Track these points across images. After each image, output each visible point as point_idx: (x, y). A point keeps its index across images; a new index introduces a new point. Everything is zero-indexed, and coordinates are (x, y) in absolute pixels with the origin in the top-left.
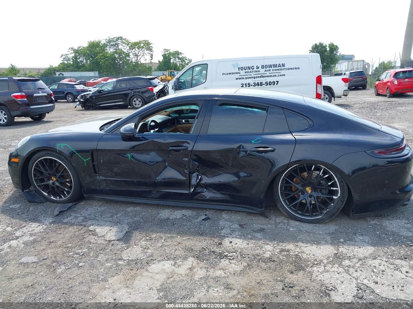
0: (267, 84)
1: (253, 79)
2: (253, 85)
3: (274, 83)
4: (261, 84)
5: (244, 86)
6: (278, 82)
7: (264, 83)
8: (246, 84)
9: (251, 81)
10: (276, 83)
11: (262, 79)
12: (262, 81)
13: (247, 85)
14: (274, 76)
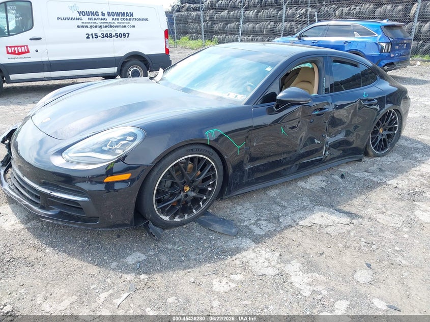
0: (117, 35)
1: (100, 28)
2: (101, 36)
3: (124, 35)
4: (111, 36)
5: (90, 36)
6: (128, 34)
7: (114, 34)
8: (92, 35)
9: (98, 31)
10: (127, 35)
11: (110, 29)
12: (110, 32)
13: (94, 37)
14: (123, 27)
